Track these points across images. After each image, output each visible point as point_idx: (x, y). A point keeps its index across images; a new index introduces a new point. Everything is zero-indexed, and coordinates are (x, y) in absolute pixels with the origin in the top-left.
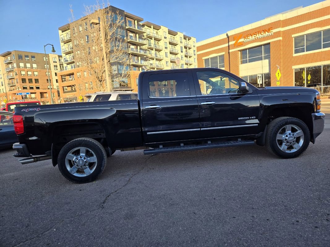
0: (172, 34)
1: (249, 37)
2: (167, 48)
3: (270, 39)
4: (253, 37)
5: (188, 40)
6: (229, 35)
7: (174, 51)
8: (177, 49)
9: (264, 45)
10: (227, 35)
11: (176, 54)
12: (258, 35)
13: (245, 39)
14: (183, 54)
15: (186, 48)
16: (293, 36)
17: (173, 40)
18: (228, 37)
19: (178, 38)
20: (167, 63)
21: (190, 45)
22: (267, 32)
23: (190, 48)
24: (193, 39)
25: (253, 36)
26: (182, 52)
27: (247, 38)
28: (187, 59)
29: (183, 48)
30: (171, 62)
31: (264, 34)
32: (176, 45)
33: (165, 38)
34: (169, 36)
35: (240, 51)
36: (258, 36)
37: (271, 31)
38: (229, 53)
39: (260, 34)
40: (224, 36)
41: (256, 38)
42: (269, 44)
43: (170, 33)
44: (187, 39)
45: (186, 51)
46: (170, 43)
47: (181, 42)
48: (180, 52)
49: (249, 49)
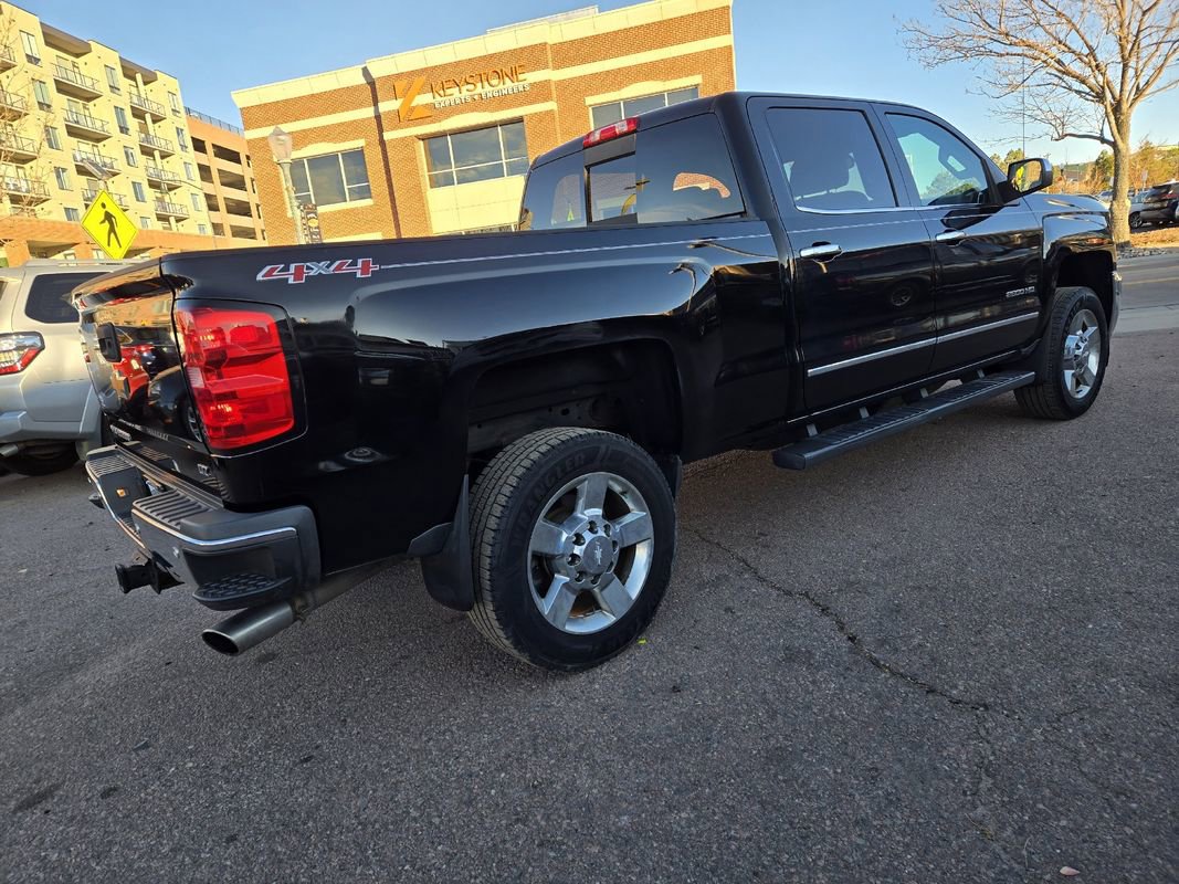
0: (64, 47)
1: (448, 92)
2: (49, 106)
3: (521, 105)
4: (465, 93)
5: (145, 83)
6: (375, 74)
7: (86, 125)
8: (100, 114)
9: (504, 123)
10: (366, 72)
11: (97, 139)
12: (479, 85)
13: (438, 98)
14: (134, 139)
15: (138, 114)
16: (591, 100)
17: (71, 76)
18: (372, 83)
19: (95, 68)
20: (58, 177)
21: (155, 107)
22: (507, 79)
23: (156, 119)
24: (165, 83)
25: (464, 88)
26: (124, 130)
27: (441, 92)
28: (151, 163)
29: (128, 113)
30: (81, 171)
31: (501, 86)
32: (89, 97)
33: (32, 59)
34: (49, 55)
35: (423, 138)
36: (479, 90)
37: (521, 77)
38: (382, 142)
39: (486, 83)
40: (353, 77)
41: (476, 97)
42: (520, 120)
43: (52, 39)
44: (139, 77)
45: (144, 129)
46: (63, 88)
47: (113, 88)
48: (113, 128)
49: (454, 133)
